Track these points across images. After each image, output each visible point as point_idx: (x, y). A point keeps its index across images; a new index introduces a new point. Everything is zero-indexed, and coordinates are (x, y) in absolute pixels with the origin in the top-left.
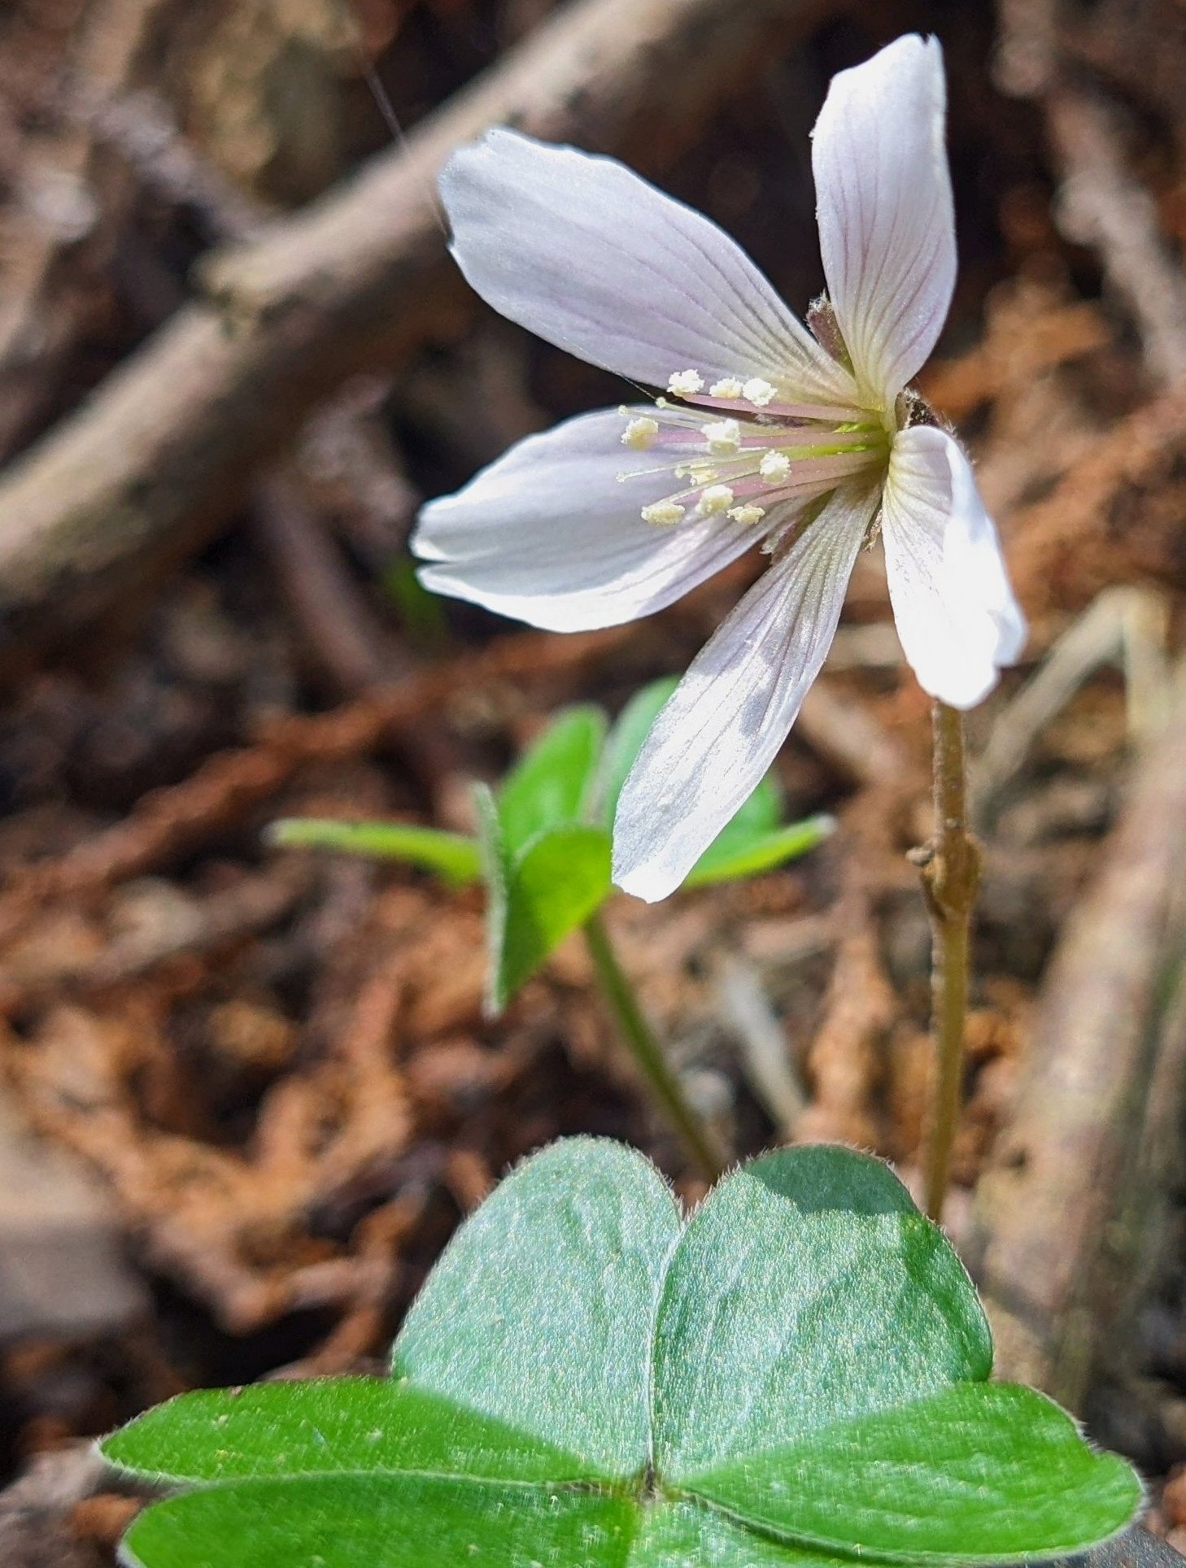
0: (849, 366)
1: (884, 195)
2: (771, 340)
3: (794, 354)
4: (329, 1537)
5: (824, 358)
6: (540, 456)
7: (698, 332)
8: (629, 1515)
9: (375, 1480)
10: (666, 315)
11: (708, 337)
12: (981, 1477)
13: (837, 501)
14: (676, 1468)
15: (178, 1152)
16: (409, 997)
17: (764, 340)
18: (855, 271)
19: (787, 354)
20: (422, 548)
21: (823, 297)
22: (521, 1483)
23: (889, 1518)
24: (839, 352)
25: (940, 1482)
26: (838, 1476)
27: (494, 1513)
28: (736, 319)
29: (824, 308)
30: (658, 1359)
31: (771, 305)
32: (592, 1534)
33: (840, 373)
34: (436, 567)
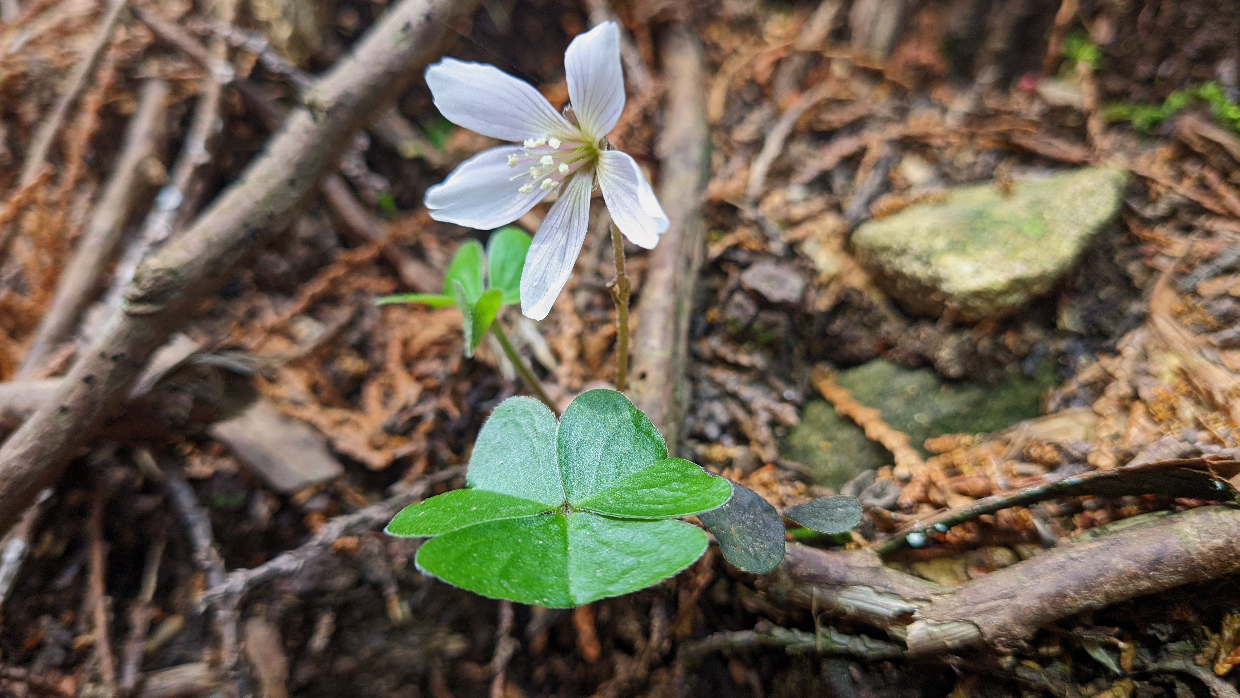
0: (579, 127)
1: (591, 71)
2: (550, 121)
3: (558, 125)
4: (475, 547)
5: (569, 125)
6: (469, 169)
7: (522, 120)
8: (563, 519)
9: (483, 524)
10: (510, 116)
11: (525, 121)
12: (677, 489)
13: (578, 174)
14: (575, 502)
15: (337, 414)
16: (405, 343)
17: (547, 121)
18: (581, 97)
19: (556, 126)
20: (429, 205)
21: (569, 105)
22: (528, 516)
23: (652, 506)
24: (575, 123)
25: (664, 492)
26: (630, 496)
27: (522, 528)
28: (536, 115)
29: (570, 110)
30: (560, 468)
31: (549, 109)
32: (554, 527)
33: (575, 130)
34: (436, 212)
